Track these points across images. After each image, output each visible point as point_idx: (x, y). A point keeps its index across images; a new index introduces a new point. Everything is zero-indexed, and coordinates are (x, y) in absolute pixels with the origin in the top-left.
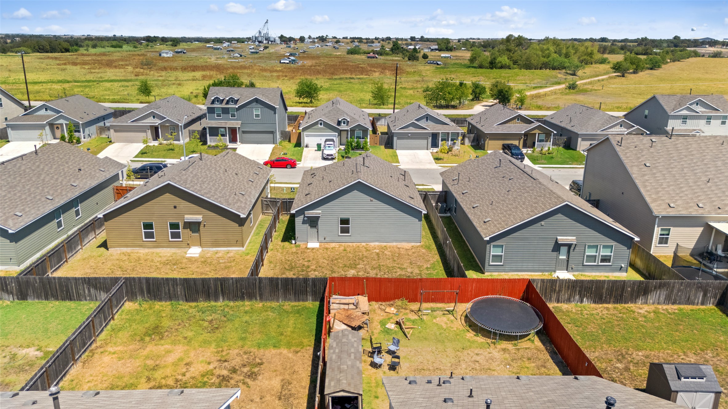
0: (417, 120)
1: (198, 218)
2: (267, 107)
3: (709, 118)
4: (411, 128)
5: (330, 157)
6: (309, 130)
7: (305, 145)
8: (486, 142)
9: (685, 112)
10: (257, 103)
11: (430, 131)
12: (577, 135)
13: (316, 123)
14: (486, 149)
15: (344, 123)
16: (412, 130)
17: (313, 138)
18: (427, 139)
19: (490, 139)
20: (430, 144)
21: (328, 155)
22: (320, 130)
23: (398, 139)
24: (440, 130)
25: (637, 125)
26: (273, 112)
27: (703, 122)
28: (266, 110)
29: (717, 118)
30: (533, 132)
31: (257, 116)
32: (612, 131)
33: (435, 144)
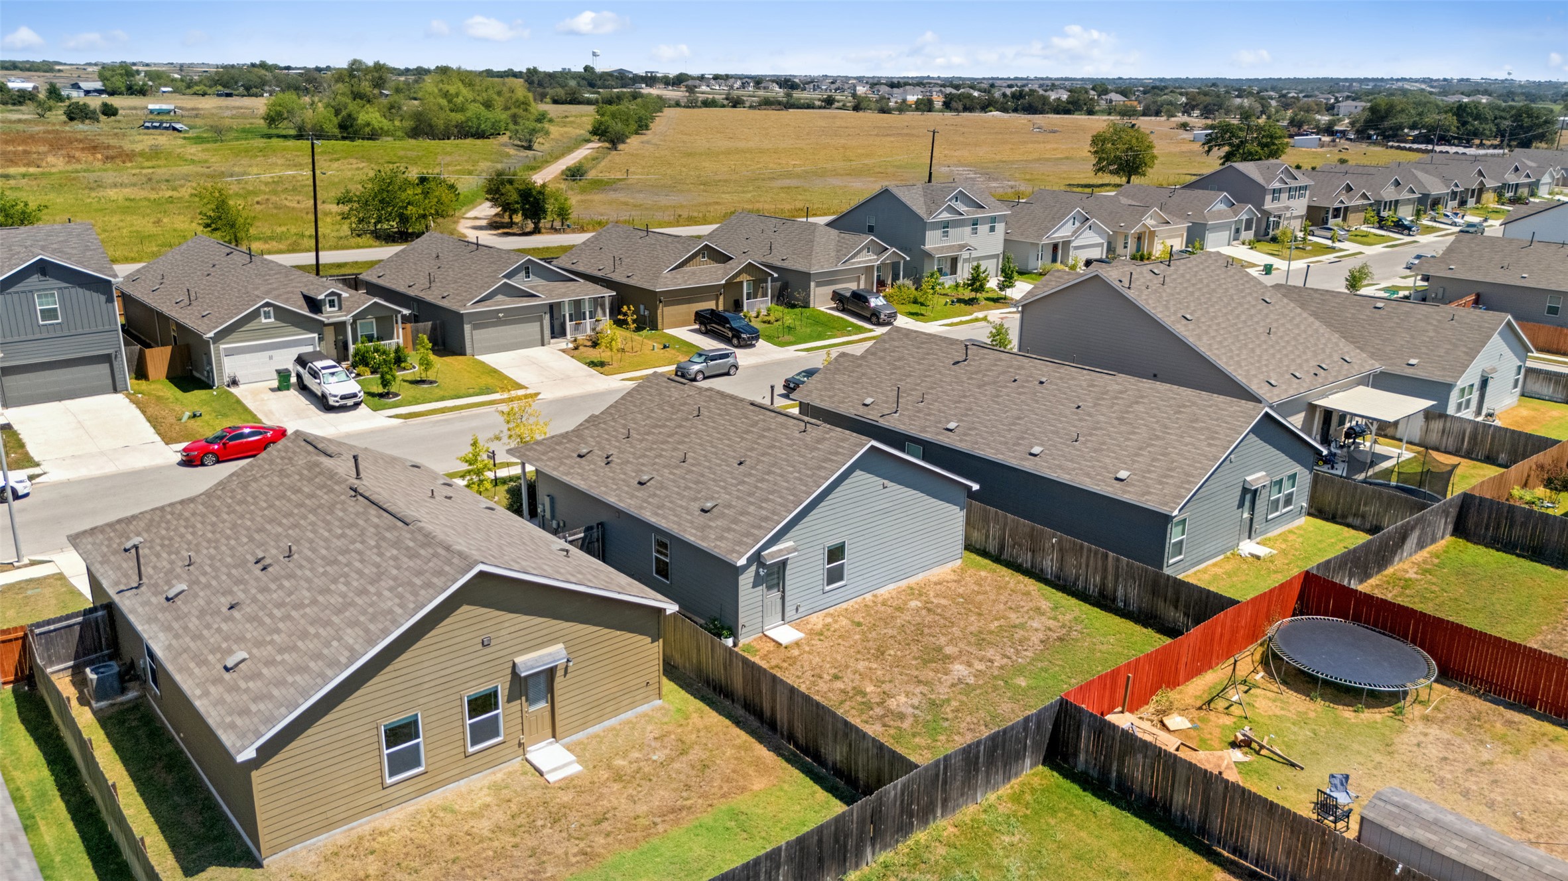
0: (508, 276)
1: (552, 654)
2: (81, 285)
3: (975, 223)
4: (500, 297)
5: (350, 402)
6: (234, 335)
7: (226, 380)
8: (659, 311)
9: (945, 216)
10: (44, 274)
11: (544, 300)
12: (806, 277)
13: (255, 315)
14: (660, 326)
15: (332, 304)
16: (504, 303)
17: (248, 356)
18: (541, 320)
19: (668, 304)
20: (547, 332)
21: (343, 397)
22: (266, 331)
23: (476, 327)
24: (564, 295)
25: (891, 246)
26: (103, 298)
27: (968, 230)
28: (80, 294)
29: (984, 220)
30: (738, 280)
31: (49, 314)
32: (859, 263)
33: (558, 331)
